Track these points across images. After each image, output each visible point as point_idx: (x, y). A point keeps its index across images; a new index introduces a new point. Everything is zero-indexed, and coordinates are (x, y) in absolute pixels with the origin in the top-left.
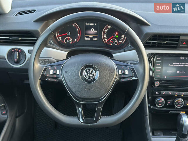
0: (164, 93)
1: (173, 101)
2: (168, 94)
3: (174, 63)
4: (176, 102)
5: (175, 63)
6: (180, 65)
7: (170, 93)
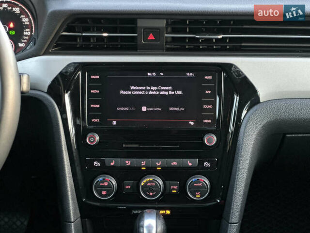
0: (112, 164)
4: (143, 184)
6: (148, 91)
7: (128, 163)
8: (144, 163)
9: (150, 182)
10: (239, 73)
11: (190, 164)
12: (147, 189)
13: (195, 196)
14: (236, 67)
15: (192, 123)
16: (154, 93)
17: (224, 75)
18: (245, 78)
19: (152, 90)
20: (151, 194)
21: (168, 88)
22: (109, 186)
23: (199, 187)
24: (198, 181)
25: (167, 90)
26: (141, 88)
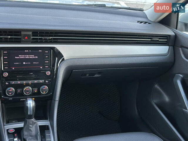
0: (13, 83)
1: (23, 89)
2: (17, 83)
3: (19, 56)
4: (24, 90)
5: (21, 56)
6: (26, 57)
7: (19, 82)
8: (25, 82)
9: (27, 89)
10: (57, 50)
11: (41, 82)
12: (26, 91)
13: (43, 92)
14: (56, 48)
15: (41, 68)
16: (28, 57)
17: (52, 51)
18: (59, 52)
19: (27, 57)
20: (28, 93)
21: (32, 56)
22: (12, 91)
23: (44, 89)
24: (44, 87)
25: (32, 57)
26: (23, 56)
